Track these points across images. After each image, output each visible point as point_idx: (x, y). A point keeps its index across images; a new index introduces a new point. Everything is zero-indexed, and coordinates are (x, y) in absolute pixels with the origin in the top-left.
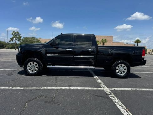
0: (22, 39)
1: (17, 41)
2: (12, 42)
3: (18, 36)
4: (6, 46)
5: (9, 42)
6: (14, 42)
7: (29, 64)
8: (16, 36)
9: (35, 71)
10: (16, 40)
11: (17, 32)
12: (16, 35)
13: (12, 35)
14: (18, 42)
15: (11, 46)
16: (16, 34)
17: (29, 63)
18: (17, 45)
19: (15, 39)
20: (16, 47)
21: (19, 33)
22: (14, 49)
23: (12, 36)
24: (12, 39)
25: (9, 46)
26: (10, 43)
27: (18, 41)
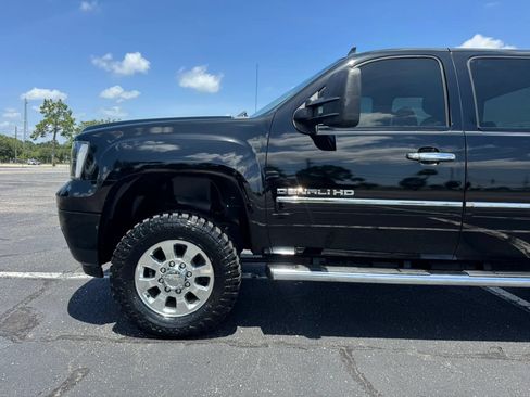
0: (75, 127)
1: (58, 134)
2: (40, 140)
3: (61, 118)
4: (19, 153)
5: (31, 140)
6: (49, 138)
7: (147, 260)
8: (54, 116)
9: (192, 307)
10: (56, 130)
11: (60, 105)
12: (55, 114)
13: (43, 112)
14: (62, 140)
15: (37, 153)
16: (55, 111)
17: (150, 251)
18: (60, 151)
19: (51, 127)
20: (56, 156)
21: (66, 108)
22: (50, 162)
23: (42, 118)
24: (41, 130)
25: (33, 153)
26: (35, 142)
27: (63, 134)
